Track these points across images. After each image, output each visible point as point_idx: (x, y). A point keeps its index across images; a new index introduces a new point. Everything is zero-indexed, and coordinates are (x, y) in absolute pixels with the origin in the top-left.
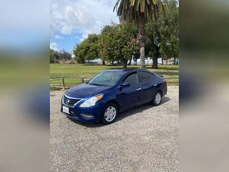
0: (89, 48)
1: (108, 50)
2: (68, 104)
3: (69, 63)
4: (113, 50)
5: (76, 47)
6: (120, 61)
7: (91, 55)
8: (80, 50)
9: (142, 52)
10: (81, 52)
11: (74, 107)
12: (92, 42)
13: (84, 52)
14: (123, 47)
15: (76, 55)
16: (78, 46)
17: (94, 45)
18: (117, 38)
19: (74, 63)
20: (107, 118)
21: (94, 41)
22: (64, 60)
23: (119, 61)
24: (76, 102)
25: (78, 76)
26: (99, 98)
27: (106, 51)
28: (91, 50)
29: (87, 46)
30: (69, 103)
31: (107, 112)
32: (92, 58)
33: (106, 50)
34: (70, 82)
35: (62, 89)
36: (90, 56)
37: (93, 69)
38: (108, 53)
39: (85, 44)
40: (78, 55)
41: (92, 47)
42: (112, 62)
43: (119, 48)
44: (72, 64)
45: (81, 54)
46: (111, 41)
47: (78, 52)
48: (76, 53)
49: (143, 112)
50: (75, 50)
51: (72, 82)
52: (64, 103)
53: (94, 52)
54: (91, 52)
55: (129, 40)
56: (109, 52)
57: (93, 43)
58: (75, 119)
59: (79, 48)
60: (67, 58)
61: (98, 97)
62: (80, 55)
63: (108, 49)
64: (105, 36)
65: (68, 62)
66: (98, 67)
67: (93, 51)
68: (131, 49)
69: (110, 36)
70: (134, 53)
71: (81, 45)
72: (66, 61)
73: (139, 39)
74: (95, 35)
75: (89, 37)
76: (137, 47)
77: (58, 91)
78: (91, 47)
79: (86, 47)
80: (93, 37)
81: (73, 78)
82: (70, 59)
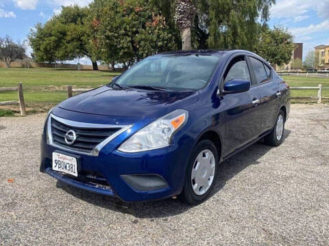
0: (64, 34)
1: (106, 36)
2: (71, 146)
3: (20, 66)
4: (117, 38)
5: (35, 30)
6: (126, 64)
7: (68, 50)
8: (46, 39)
9: (187, 39)
10: (47, 42)
11: (97, 155)
12: (71, 22)
13: (55, 41)
14: (137, 32)
15: (37, 50)
16: (40, 29)
17: (75, 30)
18: (125, 13)
19: (31, 67)
20: (196, 185)
21: (74, 21)
22: (9, 59)
23: (124, 63)
24: (105, 138)
25: (46, 89)
26: (177, 121)
27: (104, 39)
28: (68, 38)
29: (60, 30)
30: (76, 142)
31: (196, 168)
32: (70, 55)
33: (103, 36)
34: (35, 99)
35: (19, 112)
36: (66, 52)
37: (76, 76)
38: (106, 44)
39: (56, 26)
40: (42, 49)
41: (72, 32)
42: (110, 66)
43: (130, 33)
44: (27, 67)
45: (48, 47)
46: (113, 19)
47: (41, 42)
48: (35, 44)
49: (258, 163)
50: (34, 37)
51: (38, 100)
52: (54, 141)
53: (75, 43)
54: (69, 43)
55: (150, 17)
56: (107, 41)
57: (73, 25)
58: (99, 191)
59: (43, 35)
60: (15, 56)
61: (175, 119)
62: (45, 48)
63: (106, 34)
64: (101, 8)
65: (17, 63)
66: (83, 73)
67: (72, 40)
68: (154, 37)
69: (112, 9)
70: (160, 44)
71: (48, 27)
72: (12, 61)
73: (180, 12)
74: (77, 7)
75: (62, 12)
76: (166, 33)
77: (10, 119)
78: (69, 33)
79: (58, 32)
80: (72, 13)
81: (36, 92)
82: (21, 59)
